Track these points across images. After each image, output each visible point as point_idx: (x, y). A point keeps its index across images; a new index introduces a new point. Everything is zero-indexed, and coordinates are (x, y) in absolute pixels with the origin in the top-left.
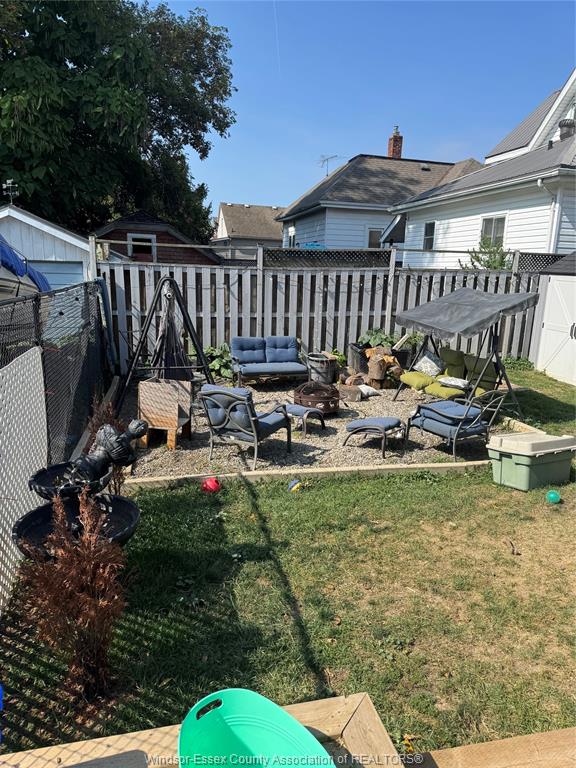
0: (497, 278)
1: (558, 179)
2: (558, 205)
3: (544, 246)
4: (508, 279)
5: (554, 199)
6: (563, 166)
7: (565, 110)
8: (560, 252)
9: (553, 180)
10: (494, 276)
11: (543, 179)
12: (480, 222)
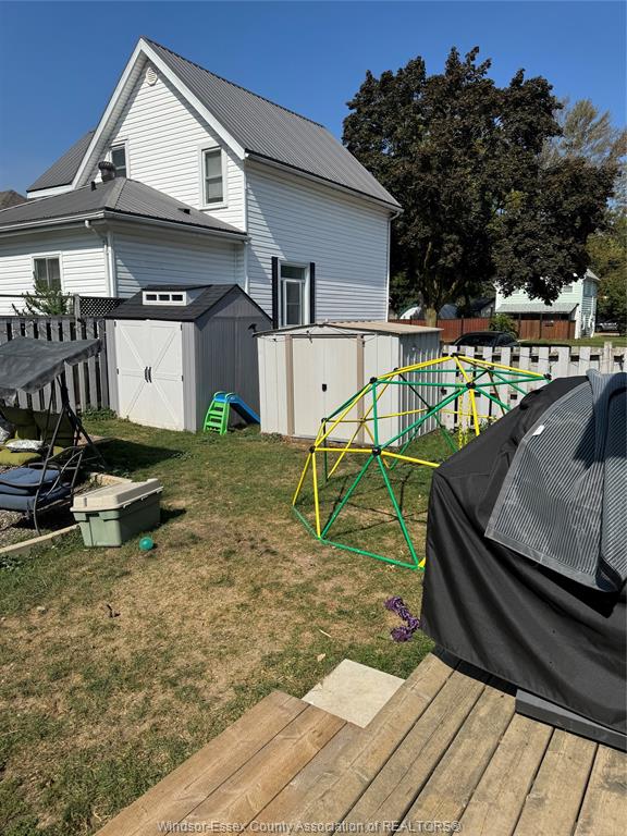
0: (60, 325)
1: (105, 221)
2: (110, 248)
3: (102, 288)
4: (72, 325)
5: (105, 242)
6: (108, 209)
7: (103, 153)
8: (121, 296)
9: (101, 222)
10: (56, 322)
11: (90, 221)
12: (31, 262)
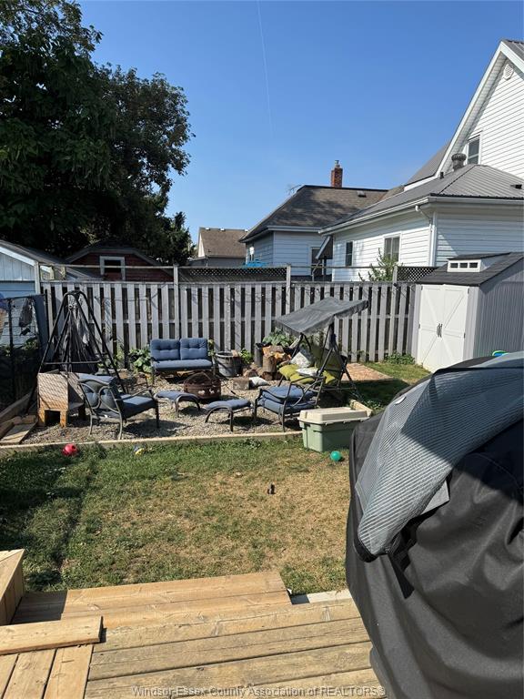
0: (380, 288)
1: (429, 205)
2: (434, 226)
3: (424, 260)
4: (389, 289)
5: (431, 221)
6: (432, 195)
7: (462, 146)
8: (438, 265)
9: (426, 206)
10: (377, 287)
11: (419, 206)
12: (383, 241)
